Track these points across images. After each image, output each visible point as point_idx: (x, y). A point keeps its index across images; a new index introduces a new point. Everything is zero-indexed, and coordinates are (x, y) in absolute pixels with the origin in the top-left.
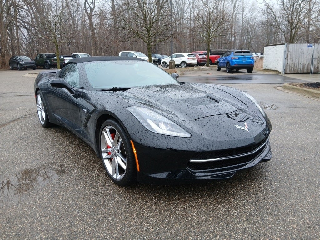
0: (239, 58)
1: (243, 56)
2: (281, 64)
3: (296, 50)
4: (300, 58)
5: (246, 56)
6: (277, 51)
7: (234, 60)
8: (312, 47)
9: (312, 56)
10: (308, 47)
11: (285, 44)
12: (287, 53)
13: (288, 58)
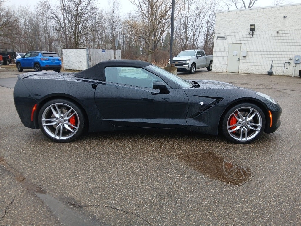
0: (49, 59)
1: (52, 58)
2: (85, 65)
3: (95, 54)
4: (98, 60)
5: (55, 58)
6: (78, 54)
7: (44, 61)
8: (104, 52)
9: (105, 59)
10: (102, 52)
11: (86, 49)
12: (89, 56)
13: (91, 60)
